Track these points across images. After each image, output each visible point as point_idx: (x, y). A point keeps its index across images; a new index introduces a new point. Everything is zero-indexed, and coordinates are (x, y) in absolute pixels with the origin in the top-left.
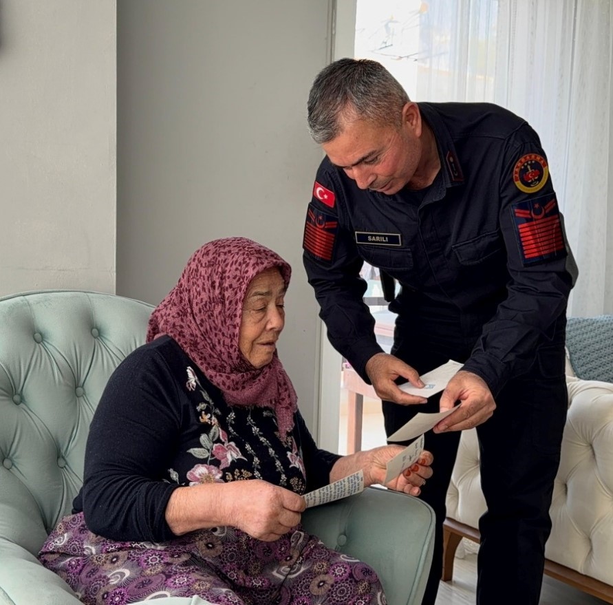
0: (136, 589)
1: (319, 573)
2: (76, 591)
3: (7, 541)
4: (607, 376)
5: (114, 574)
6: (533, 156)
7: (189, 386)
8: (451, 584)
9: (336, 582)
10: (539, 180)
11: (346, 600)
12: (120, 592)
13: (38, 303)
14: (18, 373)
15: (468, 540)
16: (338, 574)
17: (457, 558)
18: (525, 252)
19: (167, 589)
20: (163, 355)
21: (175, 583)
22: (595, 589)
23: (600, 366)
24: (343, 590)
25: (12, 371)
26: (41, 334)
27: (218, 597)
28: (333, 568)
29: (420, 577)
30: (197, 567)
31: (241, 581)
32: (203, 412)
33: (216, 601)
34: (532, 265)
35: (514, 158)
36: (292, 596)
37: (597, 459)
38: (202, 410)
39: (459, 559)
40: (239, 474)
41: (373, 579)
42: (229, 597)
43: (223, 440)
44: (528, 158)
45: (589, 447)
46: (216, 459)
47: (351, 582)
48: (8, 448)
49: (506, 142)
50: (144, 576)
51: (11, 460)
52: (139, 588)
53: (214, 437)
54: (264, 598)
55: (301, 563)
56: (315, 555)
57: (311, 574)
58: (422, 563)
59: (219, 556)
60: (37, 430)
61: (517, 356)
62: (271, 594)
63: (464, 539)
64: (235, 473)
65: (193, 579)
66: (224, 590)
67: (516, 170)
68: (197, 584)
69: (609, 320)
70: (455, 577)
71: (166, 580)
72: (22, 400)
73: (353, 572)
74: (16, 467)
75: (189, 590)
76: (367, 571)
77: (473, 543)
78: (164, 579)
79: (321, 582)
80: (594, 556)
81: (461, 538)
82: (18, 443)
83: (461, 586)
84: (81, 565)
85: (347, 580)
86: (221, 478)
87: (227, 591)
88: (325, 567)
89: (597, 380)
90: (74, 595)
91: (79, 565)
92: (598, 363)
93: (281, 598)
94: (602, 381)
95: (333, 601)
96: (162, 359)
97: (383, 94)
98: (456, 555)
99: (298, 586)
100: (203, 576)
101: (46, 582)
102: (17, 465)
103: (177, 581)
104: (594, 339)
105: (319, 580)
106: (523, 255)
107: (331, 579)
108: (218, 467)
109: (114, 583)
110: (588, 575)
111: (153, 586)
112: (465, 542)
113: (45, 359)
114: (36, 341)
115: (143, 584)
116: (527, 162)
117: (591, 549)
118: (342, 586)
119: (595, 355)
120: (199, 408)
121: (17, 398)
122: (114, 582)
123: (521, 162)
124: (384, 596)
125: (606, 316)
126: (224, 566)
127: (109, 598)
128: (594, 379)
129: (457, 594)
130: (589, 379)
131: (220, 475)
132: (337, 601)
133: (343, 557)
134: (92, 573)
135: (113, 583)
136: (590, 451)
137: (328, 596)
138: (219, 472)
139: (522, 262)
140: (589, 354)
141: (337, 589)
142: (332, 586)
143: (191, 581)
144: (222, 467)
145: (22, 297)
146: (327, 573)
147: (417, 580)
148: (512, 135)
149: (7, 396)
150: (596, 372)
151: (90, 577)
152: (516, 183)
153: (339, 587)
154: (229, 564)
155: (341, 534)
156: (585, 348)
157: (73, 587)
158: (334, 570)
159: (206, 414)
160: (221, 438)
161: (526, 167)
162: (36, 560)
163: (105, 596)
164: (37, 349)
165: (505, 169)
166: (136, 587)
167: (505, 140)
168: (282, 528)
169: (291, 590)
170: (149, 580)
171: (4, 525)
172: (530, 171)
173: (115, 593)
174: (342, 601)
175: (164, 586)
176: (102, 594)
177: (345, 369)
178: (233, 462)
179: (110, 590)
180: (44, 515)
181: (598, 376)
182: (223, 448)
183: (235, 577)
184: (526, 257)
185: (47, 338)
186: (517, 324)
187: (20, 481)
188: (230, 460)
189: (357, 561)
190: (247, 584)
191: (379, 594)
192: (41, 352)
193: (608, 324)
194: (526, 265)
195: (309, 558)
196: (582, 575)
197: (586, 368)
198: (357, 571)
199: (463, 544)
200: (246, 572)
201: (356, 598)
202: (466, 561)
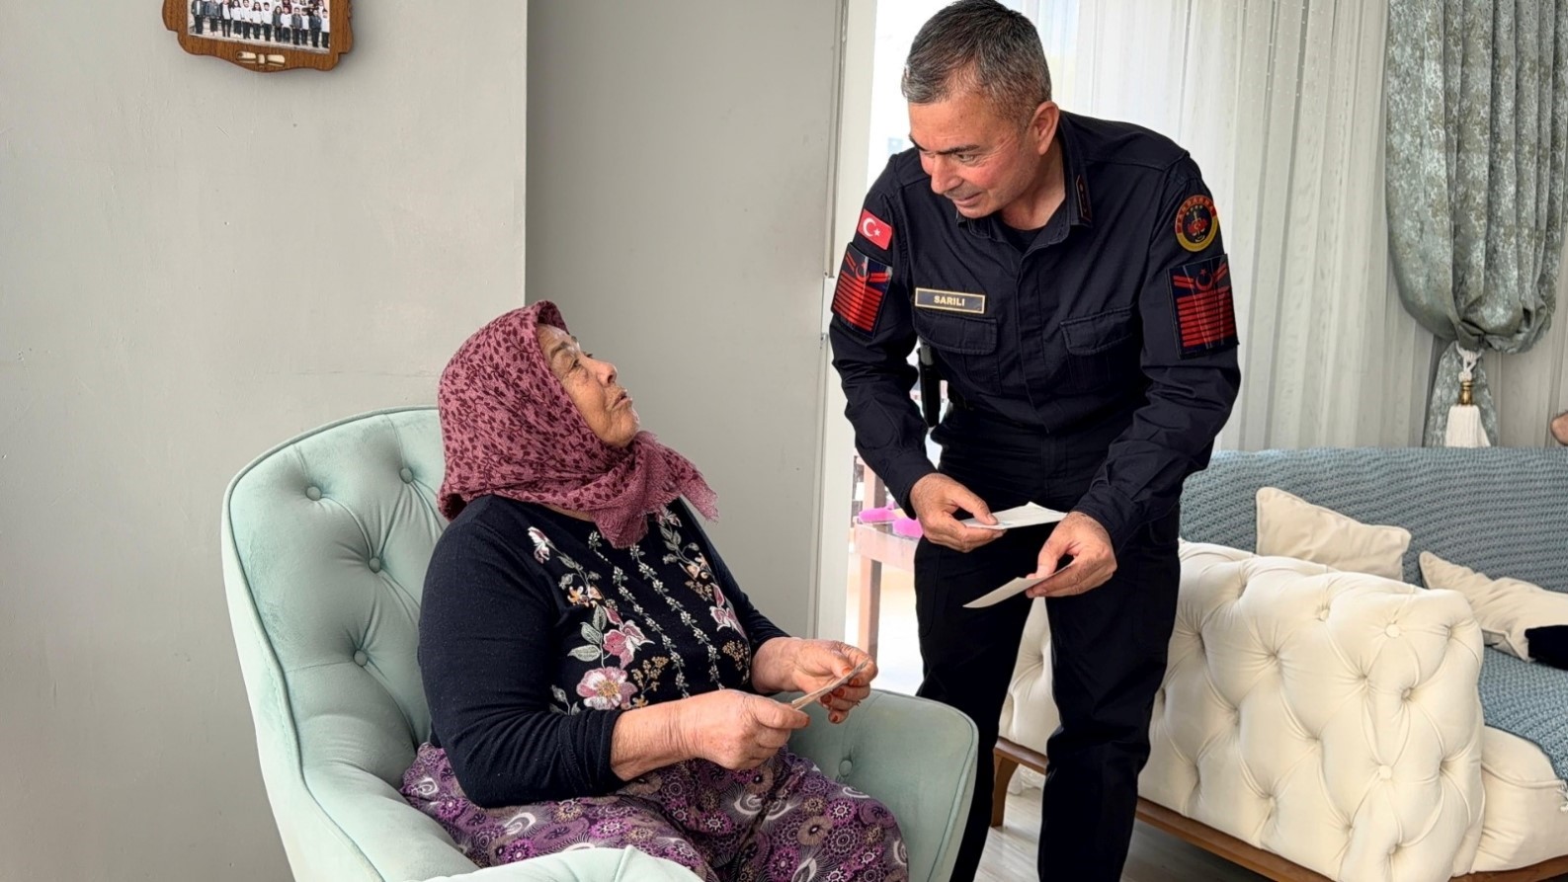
0: (545, 841)
1: (812, 814)
2: (458, 842)
3: (359, 770)
4: (1223, 537)
5: (514, 822)
6: (1201, 200)
7: (540, 556)
8: (1001, 831)
9: (836, 827)
10: (1206, 233)
11: (848, 852)
12: (522, 845)
13: (407, 424)
14: (376, 526)
15: (1025, 768)
16: (838, 815)
17: (1011, 793)
18: (1184, 338)
19: (590, 840)
20: (488, 525)
21: (602, 832)
22: (1202, 838)
23: (1214, 523)
24: (846, 839)
25: (368, 524)
26: (411, 470)
27: (663, 850)
28: (831, 806)
29: (956, 820)
30: (634, 808)
31: (693, 823)
32: (571, 588)
33: (661, 856)
34: (1192, 356)
35: (1178, 199)
36: (772, 847)
37: (1208, 654)
38: (568, 586)
39: (1014, 795)
40: (649, 666)
41: (888, 824)
42: (680, 850)
43: (615, 623)
44: (1195, 200)
45: (1198, 638)
46: (612, 655)
47: (857, 826)
48: (362, 636)
49: (1165, 175)
50: (558, 823)
51: (365, 652)
52: (551, 838)
53: (601, 624)
54: (729, 846)
55: (785, 799)
56: (807, 787)
57: (799, 815)
58: (958, 799)
59: (659, 791)
60: (404, 611)
61: (1154, 494)
62: (738, 838)
63: (1020, 766)
64: (645, 666)
65: (630, 825)
66: (673, 840)
67: (1179, 216)
68: (635, 832)
69: (1228, 458)
70: (1007, 821)
71: (590, 827)
72: (383, 565)
73: (860, 813)
74: (373, 663)
75: (622, 840)
76: (880, 811)
77: (1032, 772)
78: (588, 825)
79: (814, 827)
80: (1202, 790)
81: (1016, 765)
82: (377, 627)
83: (1016, 834)
84: (460, 809)
85: (851, 823)
86: (627, 680)
87: (677, 842)
88: (820, 806)
89: (1209, 542)
90: (456, 848)
91: (456, 809)
92: (1212, 518)
93: (756, 850)
94: (1217, 543)
95: (831, 854)
96: (489, 530)
97: (1023, 73)
98: (1009, 789)
99: (781, 832)
100: (643, 820)
101: (415, 828)
102: (374, 660)
103: (605, 829)
104: (1206, 485)
105: (811, 824)
106: (1181, 342)
107: (828, 822)
108: (619, 667)
109: (514, 832)
110: (1193, 817)
111: (571, 836)
112: (1022, 771)
113: (417, 507)
114: (403, 480)
115: (556, 834)
116: (1194, 206)
117: (1199, 782)
118: (843, 832)
119: (1208, 507)
120: (562, 585)
121: (374, 563)
122: (512, 831)
123: (1186, 206)
124: (903, 847)
125: (1224, 452)
126: (667, 804)
127: (507, 854)
128: (1205, 540)
129: (1010, 845)
130: (1199, 541)
131: (624, 677)
132: (837, 853)
133: (847, 791)
134: (477, 820)
135: (510, 834)
136: (1199, 642)
137: (824, 846)
138: (621, 673)
139: (1179, 352)
140: (1199, 506)
141: (837, 837)
142: (830, 832)
143: (626, 828)
144: (623, 664)
145: (383, 416)
146: (822, 814)
147: (951, 824)
148: (1173, 165)
149: (358, 559)
150: (1209, 532)
151: (473, 824)
152: (1178, 235)
153: (840, 834)
154: (674, 800)
155: (844, 759)
156: (1194, 496)
157: (455, 838)
158: (832, 809)
159: (576, 589)
160: (611, 621)
161: (1192, 213)
162: (402, 797)
163: (500, 851)
164: (406, 492)
165: (1162, 218)
166: (545, 837)
167: (1163, 172)
168: (765, 751)
169: (771, 838)
170: (566, 828)
171: (353, 747)
172: (1196, 220)
173: (516, 847)
174: (843, 854)
175: (587, 836)
176: (494, 848)
177: (856, 525)
178: (637, 652)
179: (507, 843)
180: (414, 732)
181: (1212, 536)
182: (618, 637)
183: (684, 818)
184: (1185, 344)
185: (421, 476)
186: (1158, 447)
187: (378, 683)
188: (632, 650)
189: (866, 797)
190: (701, 826)
191: (896, 844)
192: (411, 495)
193: (1226, 463)
194: (1183, 357)
195: (797, 791)
196: (1185, 818)
197: (1194, 526)
198: (866, 811)
199: (1019, 774)
200: (700, 808)
201: (863, 849)
202: (1023, 799)
